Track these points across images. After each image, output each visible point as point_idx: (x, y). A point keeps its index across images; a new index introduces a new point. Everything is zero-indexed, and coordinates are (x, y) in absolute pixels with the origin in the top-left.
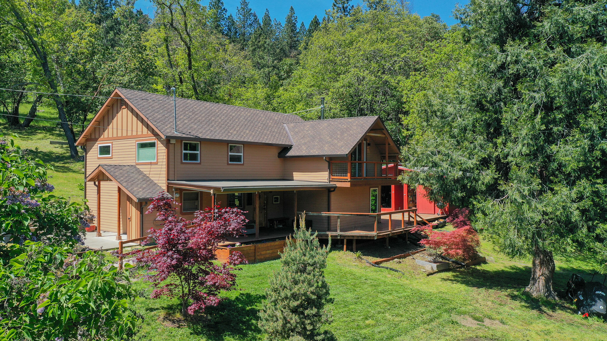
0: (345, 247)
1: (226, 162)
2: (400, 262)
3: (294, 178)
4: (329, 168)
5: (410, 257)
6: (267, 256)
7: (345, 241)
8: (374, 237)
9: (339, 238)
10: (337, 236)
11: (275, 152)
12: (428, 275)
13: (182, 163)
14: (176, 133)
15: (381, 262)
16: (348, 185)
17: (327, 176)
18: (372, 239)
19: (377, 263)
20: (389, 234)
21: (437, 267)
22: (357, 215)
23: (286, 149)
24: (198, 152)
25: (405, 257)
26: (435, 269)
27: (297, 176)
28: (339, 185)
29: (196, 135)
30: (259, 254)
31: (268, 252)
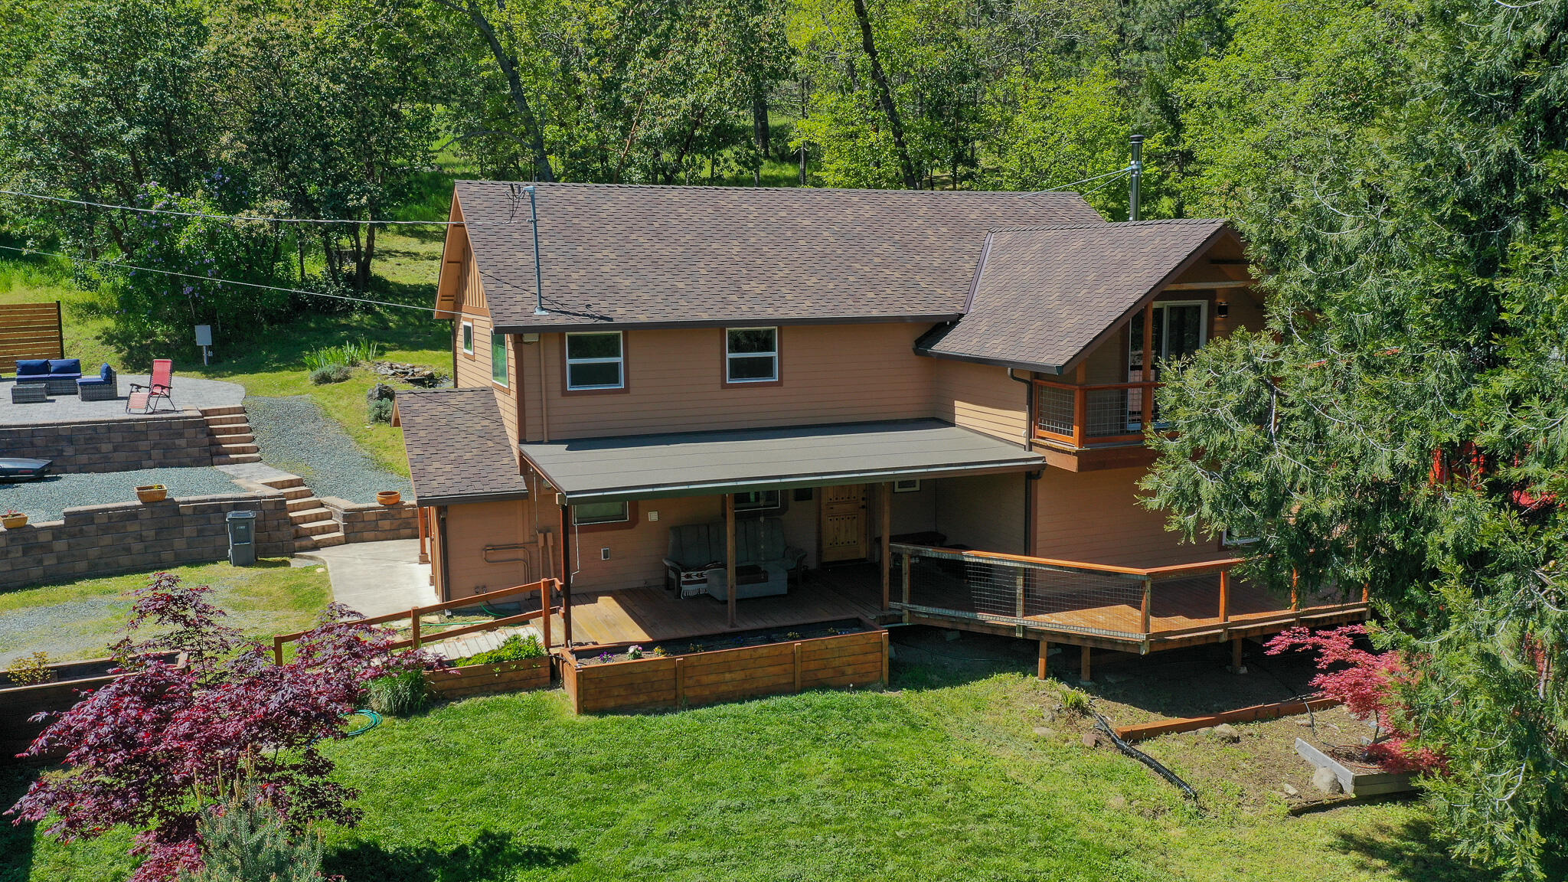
0: (1042, 662)
1: (719, 380)
2: (1236, 740)
3: (958, 420)
4: (1030, 403)
5: (1304, 719)
6: (723, 688)
7: (1043, 647)
8: (1137, 645)
9: (1019, 635)
10: (1013, 629)
11: (907, 340)
12: (1297, 813)
13: (565, 393)
14: (538, 312)
15: (1152, 734)
16: (1071, 464)
17: (1024, 424)
18: (1129, 650)
19: (1135, 737)
20: (1218, 635)
21: (1357, 781)
22: (1080, 570)
23: (941, 326)
24: (620, 360)
25: (1277, 715)
26: (1350, 792)
27: (965, 412)
28: (1053, 460)
29: (605, 313)
30: (690, 682)
31: (728, 676)
